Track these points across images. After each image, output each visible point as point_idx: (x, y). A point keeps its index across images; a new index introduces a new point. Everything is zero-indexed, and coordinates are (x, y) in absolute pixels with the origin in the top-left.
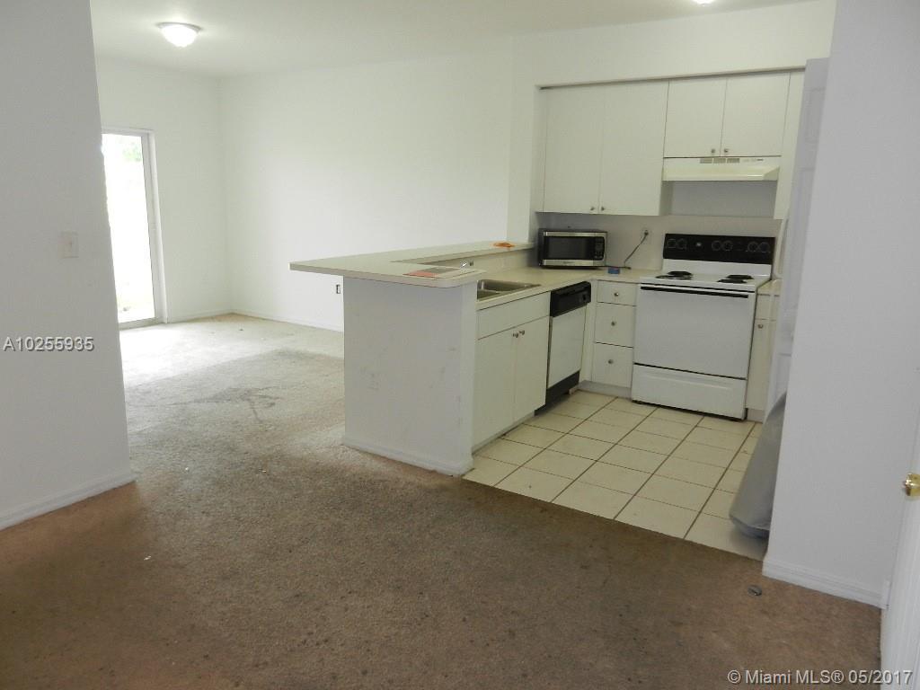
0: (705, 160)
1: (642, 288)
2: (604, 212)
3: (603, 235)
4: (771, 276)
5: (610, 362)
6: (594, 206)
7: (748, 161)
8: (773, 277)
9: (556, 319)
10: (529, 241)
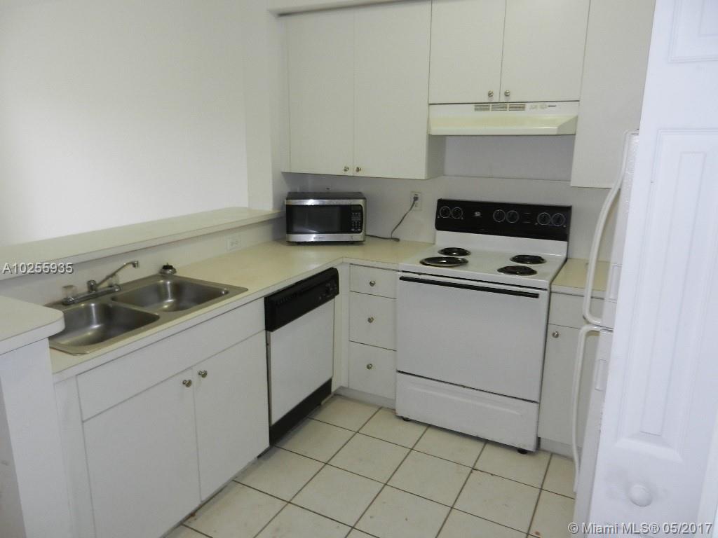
0: (481, 106)
1: (402, 278)
2: (360, 174)
3: (360, 202)
4: (567, 255)
5: (369, 367)
6: (348, 166)
7: (536, 107)
8: (570, 256)
9: (274, 335)
10: (274, 208)
